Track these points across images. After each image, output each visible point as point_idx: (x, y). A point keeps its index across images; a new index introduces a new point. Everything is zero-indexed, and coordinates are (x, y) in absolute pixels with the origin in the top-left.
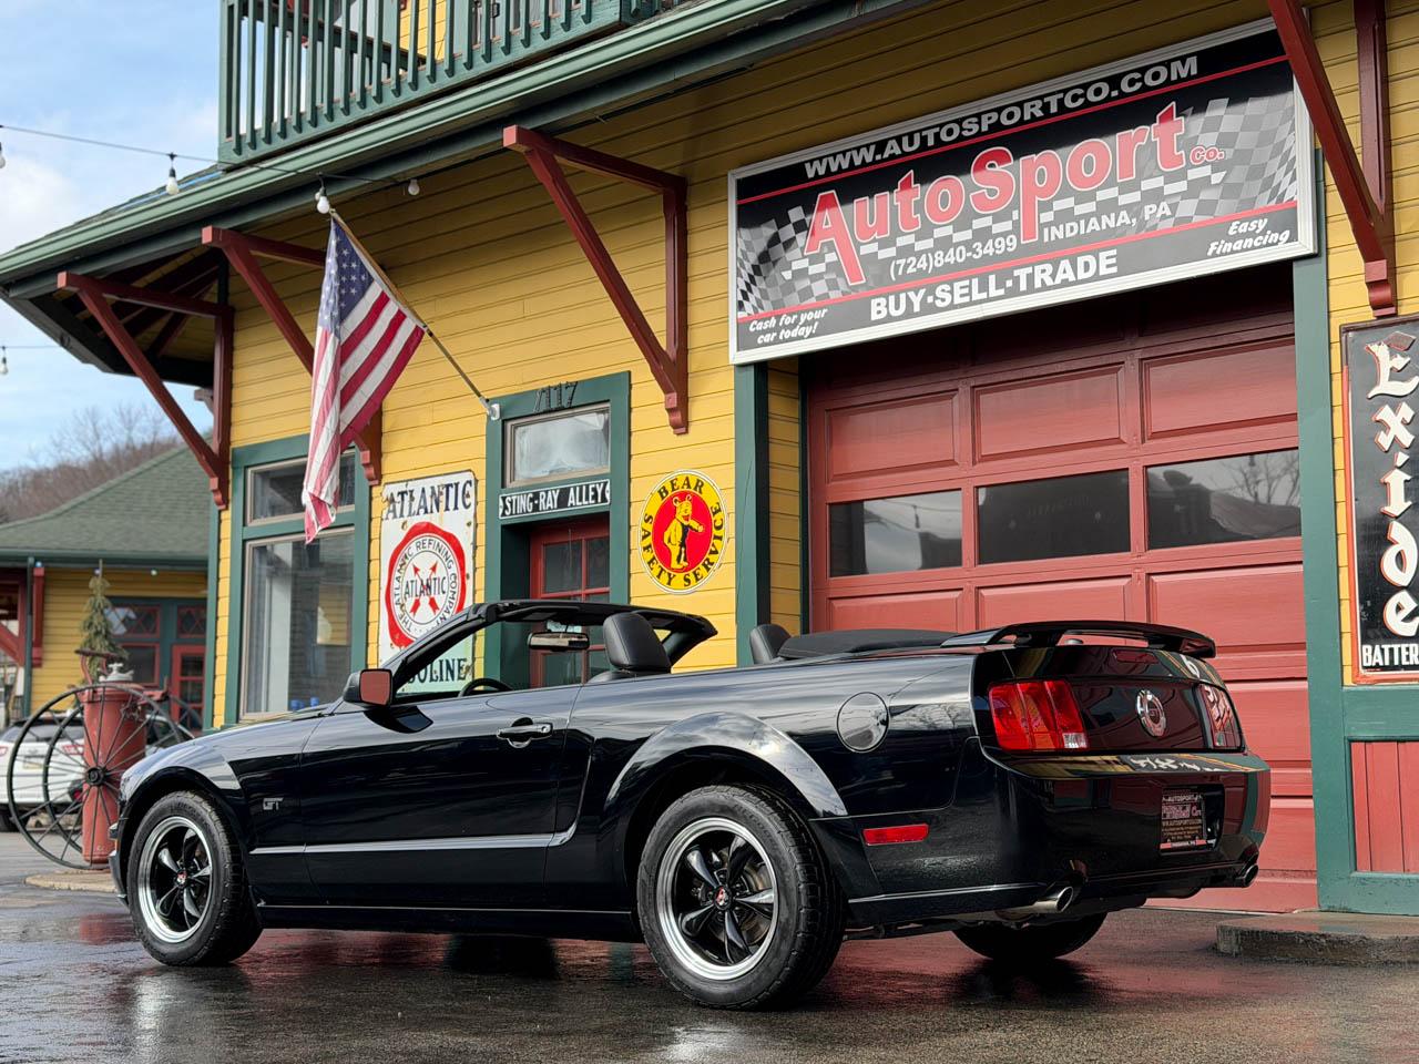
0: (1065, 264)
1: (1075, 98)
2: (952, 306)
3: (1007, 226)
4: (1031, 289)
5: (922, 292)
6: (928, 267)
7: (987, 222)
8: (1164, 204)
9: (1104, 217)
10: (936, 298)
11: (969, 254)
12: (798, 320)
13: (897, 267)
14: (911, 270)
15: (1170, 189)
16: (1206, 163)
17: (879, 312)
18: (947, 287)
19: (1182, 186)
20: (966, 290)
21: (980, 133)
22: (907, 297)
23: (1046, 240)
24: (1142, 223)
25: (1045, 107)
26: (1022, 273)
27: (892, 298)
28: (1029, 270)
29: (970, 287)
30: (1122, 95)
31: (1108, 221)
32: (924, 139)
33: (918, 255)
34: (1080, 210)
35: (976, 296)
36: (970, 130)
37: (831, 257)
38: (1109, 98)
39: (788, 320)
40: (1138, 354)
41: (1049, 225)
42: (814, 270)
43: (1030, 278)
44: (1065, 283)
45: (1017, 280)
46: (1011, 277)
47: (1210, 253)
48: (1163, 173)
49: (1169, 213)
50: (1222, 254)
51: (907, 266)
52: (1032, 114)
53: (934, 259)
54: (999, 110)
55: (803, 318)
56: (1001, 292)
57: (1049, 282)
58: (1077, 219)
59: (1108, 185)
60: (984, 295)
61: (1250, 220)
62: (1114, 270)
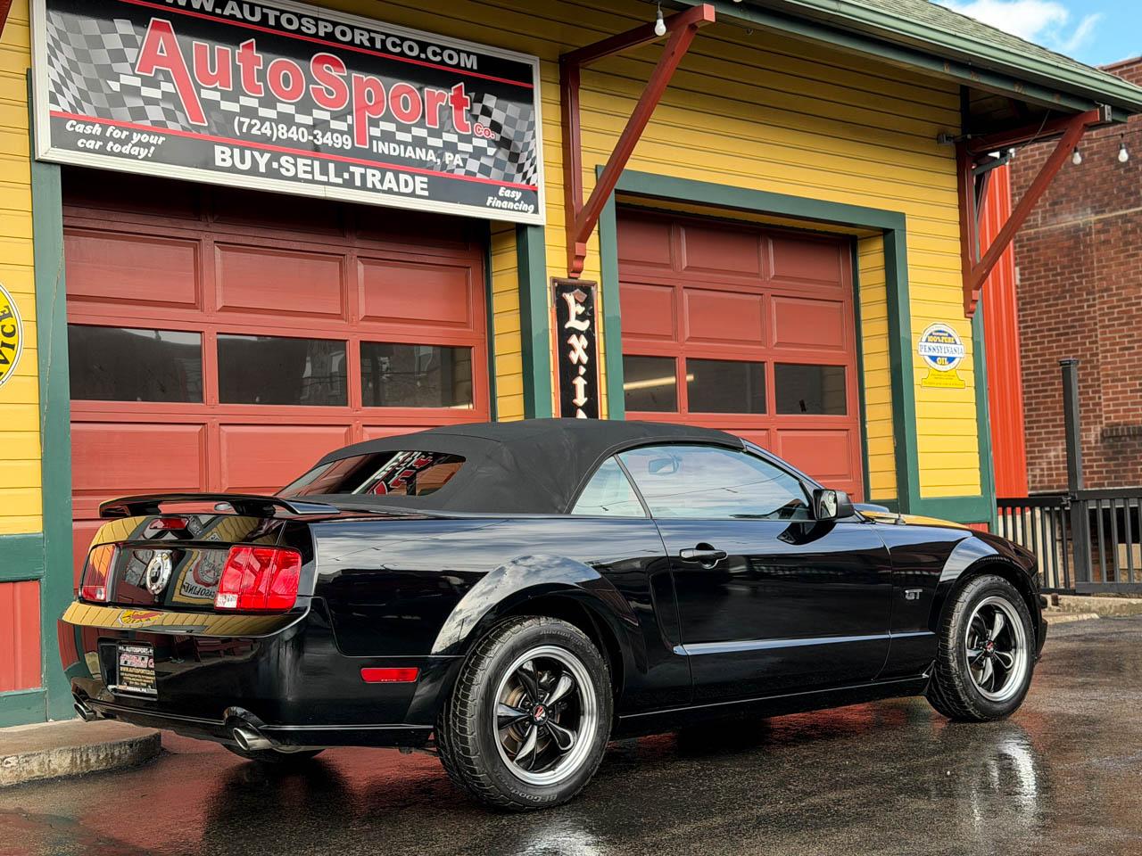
0: (390, 175)
1: (394, 45)
2: (295, 178)
3: (343, 126)
4: (364, 187)
5: (267, 156)
6: (272, 135)
7: (326, 116)
8: (457, 156)
9: (418, 149)
10: (280, 166)
11: (311, 138)
12: (129, 138)
13: (241, 124)
14: (254, 131)
15: (462, 146)
16: (483, 138)
17: (224, 160)
18: (292, 160)
19: (469, 148)
20: (309, 169)
21: (316, 35)
22: (253, 156)
23: (375, 150)
24: (444, 166)
25: (372, 40)
26: (358, 171)
27: (236, 151)
28: (362, 170)
29: (312, 166)
30: (427, 59)
31: (420, 154)
32: (265, 16)
33: (263, 120)
34: (400, 136)
35: (318, 177)
36: (309, 29)
37: (167, 87)
38: (418, 57)
39: (117, 134)
40: (356, 252)
41: (377, 139)
42: (146, 92)
43: (363, 177)
44: (390, 191)
45: (352, 175)
46: (348, 171)
47: (488, 204)
48: (457, 133)
49: (462, 165)
50: (495, 207)
51: (251, 127)
52: (361, 40)
53: (278, 130)
54: (335, 24)
55: (136, 137)
56: (340, 181)
57: (378, 186)
58: (399, 143)
59: (421, 125)
60: (324, 179)
61: (512, 189)
62: (426, 193)
